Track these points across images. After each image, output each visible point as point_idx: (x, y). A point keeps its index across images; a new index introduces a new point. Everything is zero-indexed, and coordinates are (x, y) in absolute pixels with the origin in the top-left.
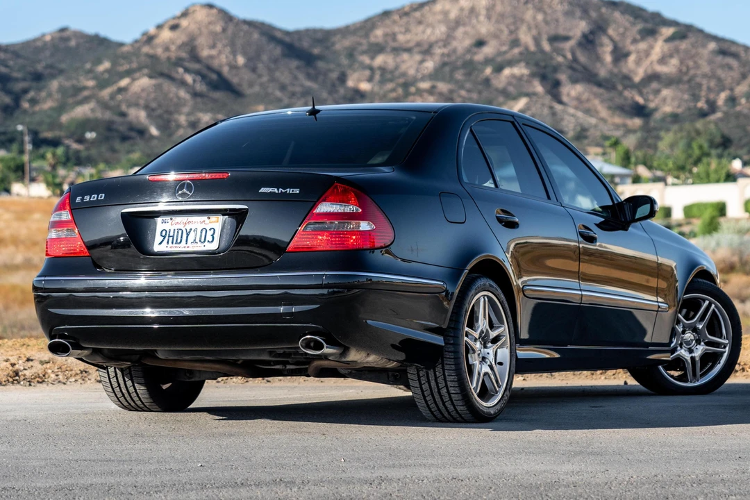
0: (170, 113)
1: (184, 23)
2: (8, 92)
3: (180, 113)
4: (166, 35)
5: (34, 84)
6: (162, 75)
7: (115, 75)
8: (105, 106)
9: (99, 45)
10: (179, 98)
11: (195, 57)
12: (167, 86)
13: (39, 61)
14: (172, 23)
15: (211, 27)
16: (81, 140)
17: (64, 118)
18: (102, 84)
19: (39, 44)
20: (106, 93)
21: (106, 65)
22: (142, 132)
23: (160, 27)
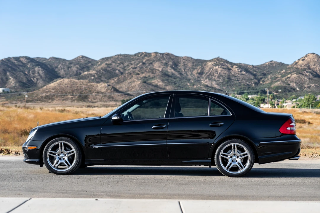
0: (302, 84)
1: (306, 59)
2: (256, 79)
3: (305, 84)
4: (301, 62)
5: (264, 76)
6: (300, 73)
7: (286, 74)
8: (284, 82)
9: (282, 65)
10: (305, 80)
11: (309, 68)
12: (301, 76)
13: (265, 70)
14: (302, 58)
15: (314, 60)
16: (277, 92)
17: (272, 86)
18: (283, 76)
19: (265, 65)
20: (284, 79)
21: (284, 71)
22: (294, 89)
23: (299, 60)
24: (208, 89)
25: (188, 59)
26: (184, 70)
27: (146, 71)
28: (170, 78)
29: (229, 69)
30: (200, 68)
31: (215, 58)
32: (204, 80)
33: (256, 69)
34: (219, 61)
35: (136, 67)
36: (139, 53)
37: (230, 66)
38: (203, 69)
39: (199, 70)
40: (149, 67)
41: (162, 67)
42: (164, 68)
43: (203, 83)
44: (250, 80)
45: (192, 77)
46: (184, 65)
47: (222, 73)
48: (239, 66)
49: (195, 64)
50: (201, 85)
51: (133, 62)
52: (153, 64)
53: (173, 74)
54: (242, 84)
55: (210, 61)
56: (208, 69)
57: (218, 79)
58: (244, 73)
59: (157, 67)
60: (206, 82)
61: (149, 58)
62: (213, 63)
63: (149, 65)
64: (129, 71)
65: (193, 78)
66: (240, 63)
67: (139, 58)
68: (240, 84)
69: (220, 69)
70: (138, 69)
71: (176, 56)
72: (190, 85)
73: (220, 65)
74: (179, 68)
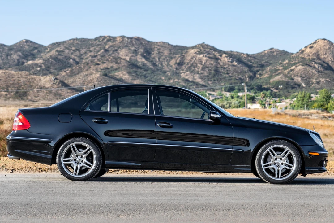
0: (310, 78)
1: (315, 46)
2: (252, 71)
3: (313, 78)
4: (308, 50)
5: (261, 68)
6: (307, 65)
7: (289, 65)
8: (286, 76)
9: (284, 54)
10: (313, 73)
11: (319, 58)
12: (308, 68)
13: (263, 60)
14: (310, 46)
15: (325, 47)
16: (277, 89)
17: (271, 81)
18: (285, 69)
19: (263, 54)
20: (286, 71)
21: (287, 61)
22: (299, 85)
23: (306, 47)
24: (188, 84)
25: (165, 45)
26: (159, 59)
27: (107, 60)
28: (139, 70)
29: (217, 59)
30: (179, 57)
31: (199, 45)
32: (184, 73)
33: (252, 58)
34: (204, 48)
35: (95, 55)
36: (101, 37)
37: (217, 55)
38: (183, 58)
39: (178, 59)
40: (113, 55)
41: (130, 55)
42: (132, 56)
43: (182, 77)
44: (244, 73)
45: (169, 68)
46: (159, 52)
47: (208, 63)
48: (230, 55)
49: (173, 51)
50: (179, 80)
51: (92, 49)
52: (119, 51)
53: (144, 65)
54: (233, 78)
55: (193, 48)
56: (189, 58)
57: (202, 72)
58: (235, 63)
59: (123, 55)
60: (187, 75)
61: (113, 44)
62: (196, 50)
63: (113, 53)
64: (87, 61)
65: (170, 70)
66: (231, 51)
67: (100, 43)
68: (230, 78)
69: (205, 58)
70: (99, 57)
71: (149, 42)
72: (165, 80)
73: (205, 53)
74: (153, 56)
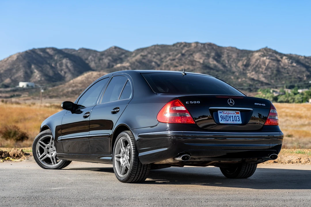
2: (309, 71)
24: (254, 82)
25: (233, 50)
26: (228, 61)
27: (184, 63)
28: (212, 71)
29: (278, 61)
30: (245, 59)
31: (263, 49)
32: (250, 73)
33: (309, 60)
34: (267, 52)
35: (174, 58)
36: (178, 43)
37: (279, 57)
38: (249, 60)
39: (244, 61)
40: (189, 58)
41: (203, 58)
42: (205, 59)
43: (248, 77)
44: (301, 72)
45: (236, 69)
46: (228, 56)
47: (270, 65)
48: (290, 57)
49: (240, 55)
50: (246, 79)
51: (171, 53)
52: (194, 55)
53: (215, 66)
54: (293, 77)
55: (257, 51)
56: (254, 60)
57: (266, 72)
58: (295, 64)
59: (198, 58)
60: (252, 75)
61: (189, 49)
62: (260, 53)
63: (189, 56)
64: (167, 63)
65: (238, 70)
66: (290, 54)
67: (177, 48)
68: (290, 77)
69: (268, 61)
70: (177, 60)
71: (219, 47)
72: (234, 79)
73: (268, 56)
74: (223, 59)
